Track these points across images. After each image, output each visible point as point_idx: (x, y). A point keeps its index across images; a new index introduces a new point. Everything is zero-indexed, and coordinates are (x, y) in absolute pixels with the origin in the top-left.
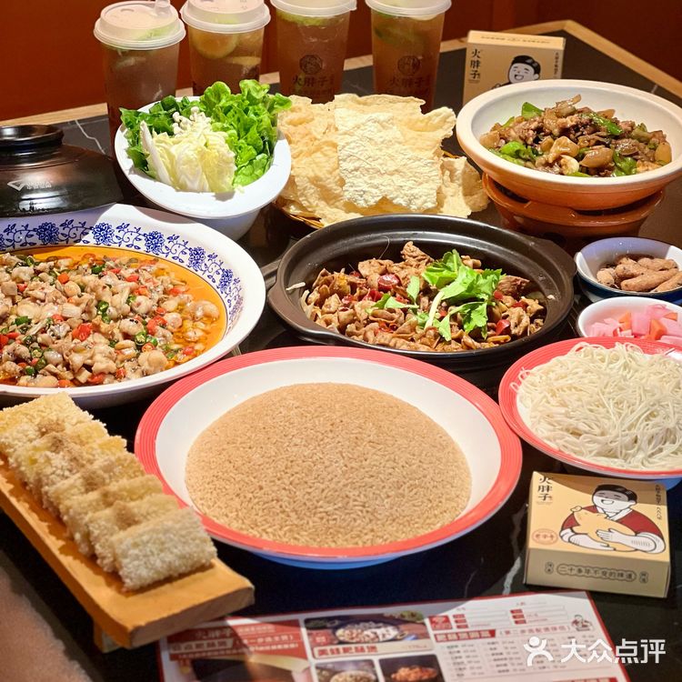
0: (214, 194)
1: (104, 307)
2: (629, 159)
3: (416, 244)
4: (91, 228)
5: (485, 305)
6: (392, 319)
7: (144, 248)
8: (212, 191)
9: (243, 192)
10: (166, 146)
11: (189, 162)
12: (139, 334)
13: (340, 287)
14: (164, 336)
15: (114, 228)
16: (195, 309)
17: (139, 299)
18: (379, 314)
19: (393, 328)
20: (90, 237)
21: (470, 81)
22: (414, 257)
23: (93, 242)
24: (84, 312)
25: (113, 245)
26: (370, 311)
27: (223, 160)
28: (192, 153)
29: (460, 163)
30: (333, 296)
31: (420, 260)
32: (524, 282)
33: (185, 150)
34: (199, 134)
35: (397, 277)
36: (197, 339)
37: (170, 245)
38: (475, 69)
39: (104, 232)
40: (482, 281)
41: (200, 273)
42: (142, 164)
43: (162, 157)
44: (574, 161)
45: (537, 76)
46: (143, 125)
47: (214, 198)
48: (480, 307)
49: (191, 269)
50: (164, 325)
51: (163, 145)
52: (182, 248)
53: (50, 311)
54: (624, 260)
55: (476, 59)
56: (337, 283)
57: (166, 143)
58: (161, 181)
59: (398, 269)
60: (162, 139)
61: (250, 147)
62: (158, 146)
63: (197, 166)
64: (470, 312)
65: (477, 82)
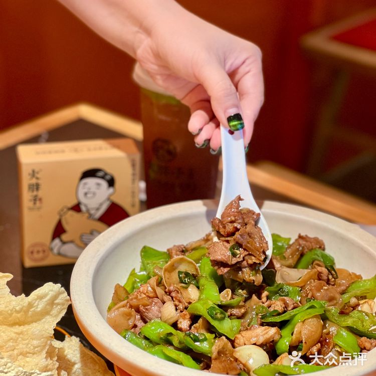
21: (30, 209)
29: (71, 347)
38: (35, 193)
55: (34, 181)
65: (39, 209)
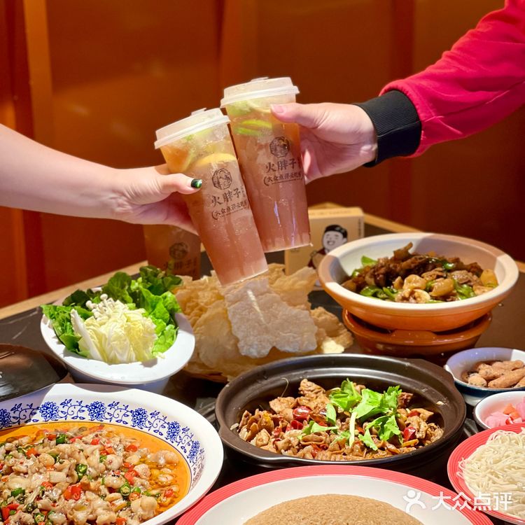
0: (140, 363)
1: (83, 469)
2: (465, 286)
3: (310, 380)
4: (38, 408)
5: (393, 417)
6: (321, 441)
7: (88, 418)
8: (138, 361)
9: (164, 358)
10: (95, 328)
11: (119, 338)
12: (123, 486)
13: (266, 422)
14: (142, 485)
15: (58, 404)
16: (157, 458)
17: (109, 457)
18: (310, 438)
19: (325, 448)
20: (38, 416)
22: (312, 391)
23: (42, 420)
24: (67, 476)
25: (60, 420)
26: (300, 438)
27: (148, 332)
28: (120, 330)
30: (262, 431)
31: (317, 393)
32: (409, 396)
33: (114, 328)
34: (120, 313)
35: (309, 408)
36: (169, 482)
37: (112, 411)
39: (49, 410)
40: (388, 397)
41: (145, 430)
42: (74, 347)
43: (92, 338)
44: (425, 293)
45: (345, 240)
46: (73, 313)
47: (142, 366)
48: (390, 420)
49: (136, 428)
50: (137, 475)
51: (92, 327)
52: (124, 412)
53: (37, 480)
54: (481, 366)
56: (264, 420)
57: (94, 326)
58: (93, 359)
59: (307, 402)
60: (90, 322)
61: (160, 320)
62: (88, 329)
63: (125, 340)
64: (382, 426)
